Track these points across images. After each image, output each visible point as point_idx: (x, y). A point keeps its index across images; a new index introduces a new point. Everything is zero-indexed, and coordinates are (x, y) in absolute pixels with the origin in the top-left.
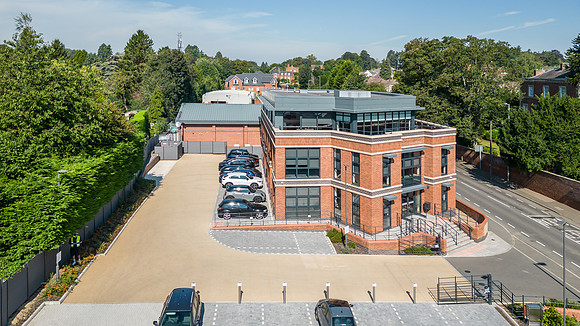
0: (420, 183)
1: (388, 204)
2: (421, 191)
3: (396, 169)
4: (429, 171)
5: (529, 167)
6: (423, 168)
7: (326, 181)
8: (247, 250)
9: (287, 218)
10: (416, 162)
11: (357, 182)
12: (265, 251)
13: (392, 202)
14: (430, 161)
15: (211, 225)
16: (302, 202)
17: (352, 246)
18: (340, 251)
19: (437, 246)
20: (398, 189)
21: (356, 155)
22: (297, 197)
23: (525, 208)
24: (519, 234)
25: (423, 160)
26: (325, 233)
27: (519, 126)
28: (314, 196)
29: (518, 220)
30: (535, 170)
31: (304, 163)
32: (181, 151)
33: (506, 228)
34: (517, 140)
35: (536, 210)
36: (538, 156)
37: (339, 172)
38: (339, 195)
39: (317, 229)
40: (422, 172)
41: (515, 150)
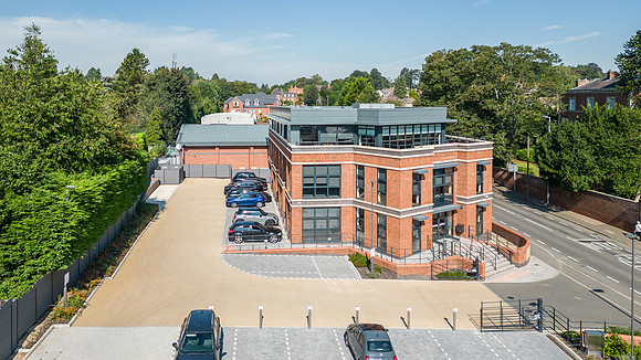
0: (452, 203)
1: (418, 224)
2: (454, 212)
3: (427, 186)
4: (463, 189)
5: (575, 185)
6: (455, 186)
7: (347, 201)
8: (263, 274)
9: (304, 242)
10: (448, 179)
11: (384, 202)
12: (282, 276)
13: (422, 223)
14: (465, 178)
15: (222, 249)
16: (321, 224)
17: (378, 270)
18: (365, 276)
19: (474, 271)
20: (429, 208)
21: (383, 171)
22: (315, 219)
23: (571, 232)
24: (565, 258)
25: (455, 177)
26: (347, 257)
27: (563, 140)
28: (334, 218)
29: (563, 244)
30: (581, 190)
31: (323, 181)
32: (183, 175)
33: (551, 253)
34: (560, 156)
35: (583, 233)
36: (585, 174)
37: (362, 191)
38: (362, 216)
39: (338, 253)
40: (455, 191)
41: (557, 168)
